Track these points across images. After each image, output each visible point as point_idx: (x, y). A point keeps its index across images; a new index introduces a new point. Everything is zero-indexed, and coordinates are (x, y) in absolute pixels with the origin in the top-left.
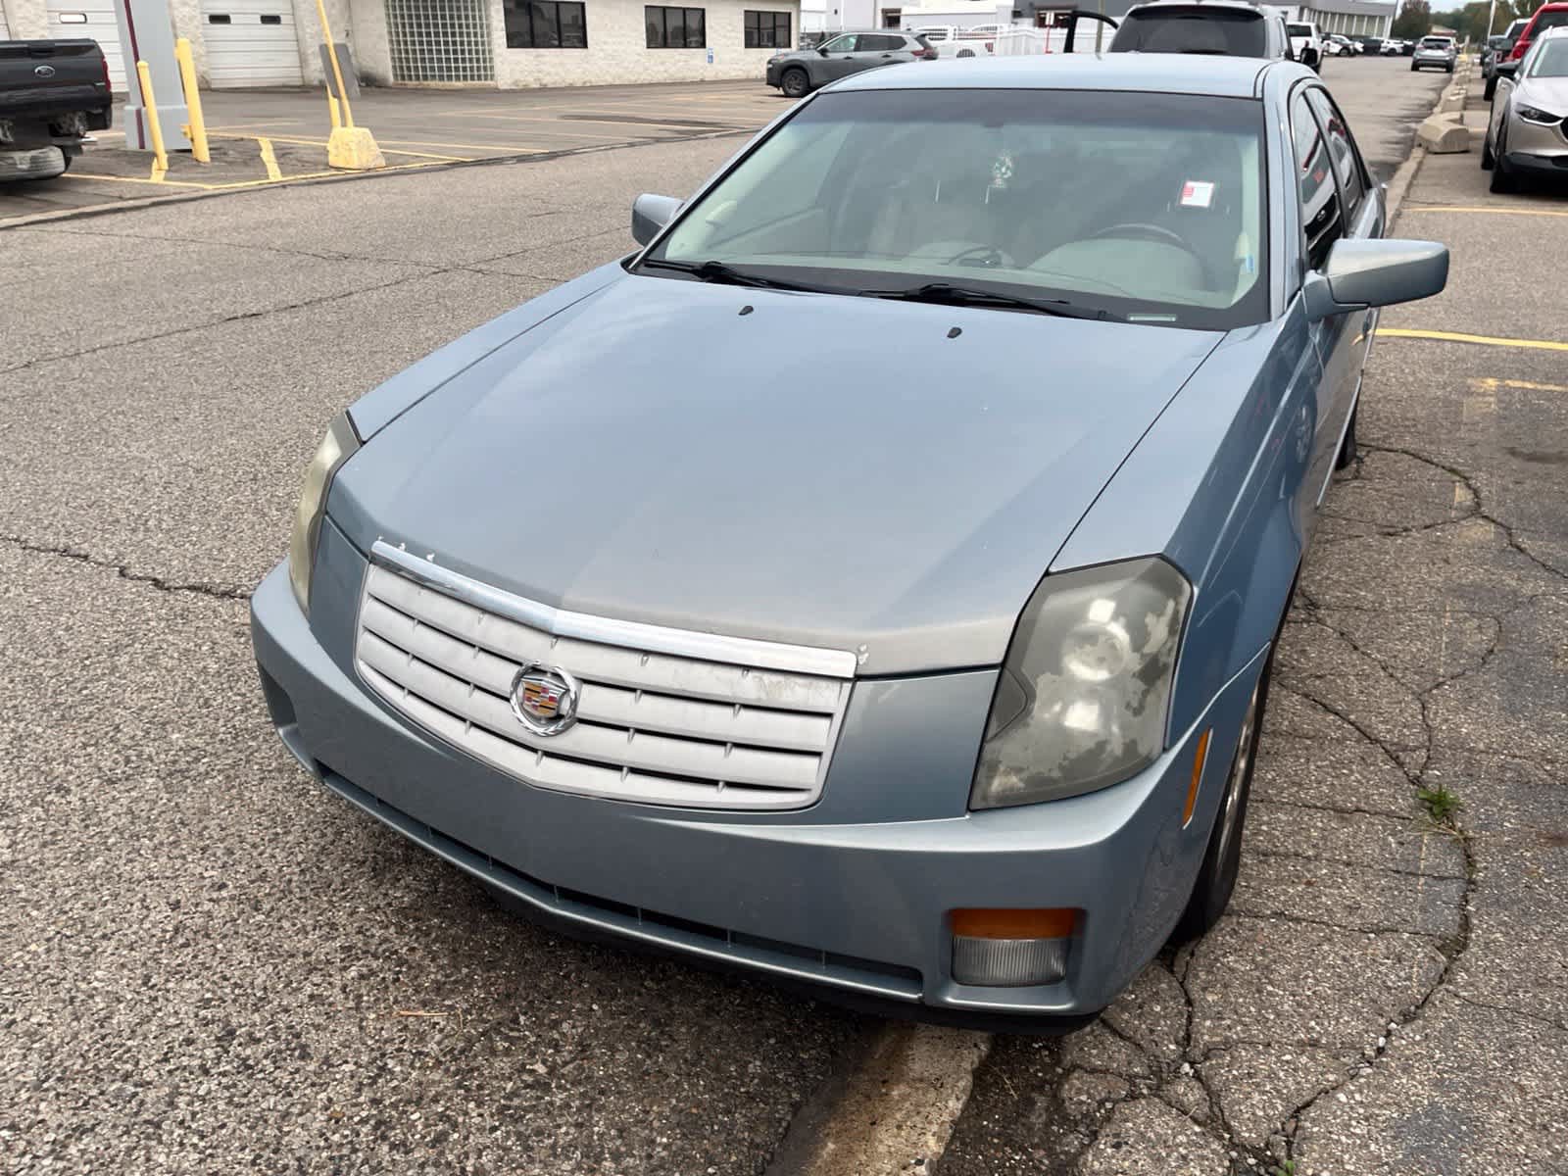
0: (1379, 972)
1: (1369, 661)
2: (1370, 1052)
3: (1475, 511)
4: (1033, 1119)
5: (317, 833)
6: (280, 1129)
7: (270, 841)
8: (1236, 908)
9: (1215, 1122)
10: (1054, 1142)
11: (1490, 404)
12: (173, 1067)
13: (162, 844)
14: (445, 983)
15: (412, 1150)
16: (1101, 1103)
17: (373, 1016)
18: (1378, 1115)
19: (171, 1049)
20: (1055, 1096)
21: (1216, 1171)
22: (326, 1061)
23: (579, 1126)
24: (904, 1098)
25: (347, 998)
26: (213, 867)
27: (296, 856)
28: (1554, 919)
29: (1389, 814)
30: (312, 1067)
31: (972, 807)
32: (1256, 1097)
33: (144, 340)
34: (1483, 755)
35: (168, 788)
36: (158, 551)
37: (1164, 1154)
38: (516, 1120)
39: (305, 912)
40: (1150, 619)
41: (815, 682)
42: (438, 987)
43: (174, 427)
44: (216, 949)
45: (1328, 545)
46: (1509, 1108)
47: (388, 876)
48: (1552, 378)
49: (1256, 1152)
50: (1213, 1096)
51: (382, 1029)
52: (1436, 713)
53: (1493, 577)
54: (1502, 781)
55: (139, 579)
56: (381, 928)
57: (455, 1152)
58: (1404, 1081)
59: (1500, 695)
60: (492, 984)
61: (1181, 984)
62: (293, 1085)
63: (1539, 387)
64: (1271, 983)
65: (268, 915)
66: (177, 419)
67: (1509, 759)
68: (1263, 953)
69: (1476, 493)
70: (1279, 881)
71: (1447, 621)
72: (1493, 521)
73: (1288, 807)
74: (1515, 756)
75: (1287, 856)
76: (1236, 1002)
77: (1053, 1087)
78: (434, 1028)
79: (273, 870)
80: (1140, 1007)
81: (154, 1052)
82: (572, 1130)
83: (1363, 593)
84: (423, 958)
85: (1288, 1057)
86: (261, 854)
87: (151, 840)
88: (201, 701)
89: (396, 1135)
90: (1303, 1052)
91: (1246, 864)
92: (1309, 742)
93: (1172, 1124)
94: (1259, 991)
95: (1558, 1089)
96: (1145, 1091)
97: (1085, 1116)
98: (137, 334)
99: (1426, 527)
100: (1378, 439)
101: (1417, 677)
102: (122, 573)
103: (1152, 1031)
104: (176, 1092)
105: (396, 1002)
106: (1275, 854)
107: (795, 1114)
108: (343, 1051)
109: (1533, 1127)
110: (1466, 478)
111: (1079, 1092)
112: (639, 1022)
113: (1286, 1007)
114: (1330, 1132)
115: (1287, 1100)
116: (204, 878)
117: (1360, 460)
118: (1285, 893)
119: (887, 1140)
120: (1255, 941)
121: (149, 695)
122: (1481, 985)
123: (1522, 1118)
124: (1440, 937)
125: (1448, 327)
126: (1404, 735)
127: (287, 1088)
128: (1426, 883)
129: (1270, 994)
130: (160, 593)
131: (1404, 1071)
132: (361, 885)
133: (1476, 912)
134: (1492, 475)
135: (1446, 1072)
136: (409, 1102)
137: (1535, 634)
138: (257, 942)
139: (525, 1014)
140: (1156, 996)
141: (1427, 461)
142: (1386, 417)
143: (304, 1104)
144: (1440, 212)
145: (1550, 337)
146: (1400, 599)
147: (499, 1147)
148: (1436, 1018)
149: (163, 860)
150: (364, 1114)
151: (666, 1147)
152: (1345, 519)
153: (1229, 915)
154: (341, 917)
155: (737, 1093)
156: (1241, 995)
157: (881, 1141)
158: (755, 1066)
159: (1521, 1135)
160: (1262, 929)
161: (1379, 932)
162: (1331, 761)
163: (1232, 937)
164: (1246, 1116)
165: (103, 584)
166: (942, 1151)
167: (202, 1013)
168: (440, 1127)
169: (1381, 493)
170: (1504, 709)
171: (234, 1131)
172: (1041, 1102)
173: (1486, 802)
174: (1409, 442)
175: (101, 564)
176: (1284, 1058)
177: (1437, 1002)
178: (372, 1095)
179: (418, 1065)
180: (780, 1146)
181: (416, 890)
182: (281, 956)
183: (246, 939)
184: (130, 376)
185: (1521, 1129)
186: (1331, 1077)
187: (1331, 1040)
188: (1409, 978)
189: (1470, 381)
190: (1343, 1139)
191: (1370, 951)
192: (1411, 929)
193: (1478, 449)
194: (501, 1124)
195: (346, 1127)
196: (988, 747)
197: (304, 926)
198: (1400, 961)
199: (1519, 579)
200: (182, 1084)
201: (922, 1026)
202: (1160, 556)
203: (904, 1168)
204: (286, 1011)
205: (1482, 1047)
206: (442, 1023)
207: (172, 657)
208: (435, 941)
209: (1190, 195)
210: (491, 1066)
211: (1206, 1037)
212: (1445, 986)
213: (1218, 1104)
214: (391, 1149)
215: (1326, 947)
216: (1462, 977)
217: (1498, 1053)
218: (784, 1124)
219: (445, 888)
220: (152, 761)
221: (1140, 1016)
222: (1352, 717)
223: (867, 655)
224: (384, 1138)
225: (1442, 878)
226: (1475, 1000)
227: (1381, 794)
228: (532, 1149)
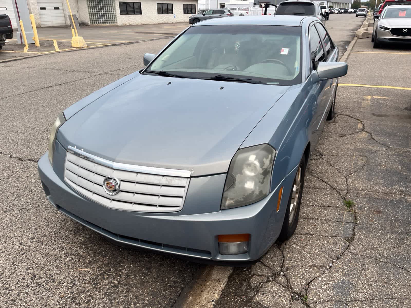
0: (331, 247)
1: (334, 168)
2: (328, 267)
3: (363, 130)
4: (243, 288)
5: (60, 223)
6: (47, 300)
7: (47, 226)
8: (297, 232)
9: (288, 287)
10: (248, 294)
11: (369, 102)
12: (19, 285)
13: (18, 228)
14: (92, 261)
15: (81, 305)
16: (260, 283)
17: (72, 270)
18: (329, 283)
19: (19, 281)
20: (248, 282)
21: (288, 299)
22: (59, 282)
23: (125, 296)
24: (210, 285)
25: (65, 266)
26: (31, 233)
27: (54, 230)
28: (376, 232)
29: (336, 207)
30: (56, 284)
31: (221, 209)
32: (299, 280)
33: (19, 94)
34: (361, 191)
35: (20, 213)
36: (20, 150)
37: (275, 295)
38: (109, 296)
39: (55, 244)
40: (265, 160)
41: (180, 179)
42: (90, 262)
43: (26, 117)
44: (32, 255)
45: (326, 140)
46: (362, 280)
47: (78, 234)
48: (385, 95)
49: (298, 294)
50: (288, 280)
51: (75, 274)
52: (350, 181)
53: (366, 146)
54: (365, 198)
55: (15, 158)
56: (76, 248)
57: (92, 305)
58: (336, 274)
59: (366, 176)
60: (104, 261)
61: (282, 252)
62: (51, 289)
63: (382, 98)
64: (304, 251)
65: (45, 245)
66: (27, 115)
67: (367, 192)
68: (303, 243)
69: (364, 125)
70: (308, 225)
71: (354, 158)
72: (367, 132)
73: (312, 206)
74: (369, 191)
75: (310, 219)
76: (295, 256)
77: (248, 280)
78: (88, 273)
79: (47, 234)
80: (271, 259)
81: (14, 282)
82: (123, 298)
83: (334, 151)
84: (86, 255)
85: (307, 269)
86: (44, 230)
87: (15, 227)
88: (30, 190)
89: (77, 301)
90: (311, 268)
91: (300, 221)
92: (318, 190)
93: (277, 288)
94: (301, 253)
95: (375, 275)
96: (271, 280)
97: (256, 287)
98: (18, 93)
99: (351, 134)
100: (340, 112)
101: (345, 172)
102: (11, 157)
103: (274, 265)
104: (20, 292)
105: (79, 267)
106: (307, 218)
107: (182, 291)
108: (64, 280)
109: (368, 285)
110: (361, 121)
111: (255, 281)
112: (143, 269)
113: (307, 257)
114: (317, 288)
115: (306, 280)
116: (29, 236)
117: (335, 118)
118: (309, 228)
119: (205, 295)
120: (301, 240)
121: (16, 189)
122: (357, 249)
123: (366, 283)
124: (347, 238)
125: (359, 83)
126: (341, 187)
127: (49, 290)
128: (344, 224)
129: (304, 254)
130: (20, 162)
131: (336, 272)
132: (71, 237)
133: (357, 231)
134: (368, 120)
135: (347, 272)
136: (81, 292)
137: (376, 160)
138: (42, 253)
139: (113, 268)
140: (275, 256)
141: (352, 117)
142: (342, 107)
143: (53, 294)
144: (360, 54)
145: (386, 85)
146: (343, 153)
147: (104, 303)
148: (345, 258)
149: (18, 232)
150: (69, 296)
151: (148, 300)
152: (330, 133)
153: (295, 234)
154: (65, 245)
155: (167, 286)
156: (296, 254)
157: (203, 296)
158: (172, 279)
159: (365, 287)
160: (303, 237)
161: (332, 237)
162: (323, 194)
163: (295, 240)
164: (296, 285)
165: (5, 160)
166: (219, 298)
167: (27, 271)
168: (89, 299)
169: (340, 126)
170: (367, 180)
171: (35, 301)
172: (245, 284)
173: (361, 203)
174: (348, 113)
175: (5, 154)
176: (306, 270)
177: (345, 254)
178: (71, 291)
179: (84, 283)
180: (178, 299)
181: (86, 237)
182: (48, 256)
183: (39, 252)
184: (15, 104)
185: (365, 286)
186: (318, 274)
187: (318, 264)
188: (339, 248)
189: (364, 97)
190: (320, 290)
191: (329, 242)
192: (340, 236)
193: (365, 114)
194: (105, 297)
195: (64, 299)
196: (225, 193)
197: (55, 248)
198: (337, 244)
199: (373, 147)
200: (22, 290)
201: (216, 266)
202: (267, 144)
203: (209, 303)
204: (49, 270)
205: (356, 265)
206: (91, 272)
207: (23, 178)
208: (90, 250)
209: (283, 52)
210: (103, 282)
211: (287, 265)
212: (348, 250)
213: (289, 282)
214: (76, 305)
215: (318, 241)
216: (352, 248)
217: (360, 267)
218: (179, 293)
219: (93, 236)
220: (16, 206)
221: (271, 261)
222: (329, 183)
223: (193, 171)
224: (74, 302)
225: (349, 223)
226: (355, 253)
227: (335, 202)
228: (113, 303)
